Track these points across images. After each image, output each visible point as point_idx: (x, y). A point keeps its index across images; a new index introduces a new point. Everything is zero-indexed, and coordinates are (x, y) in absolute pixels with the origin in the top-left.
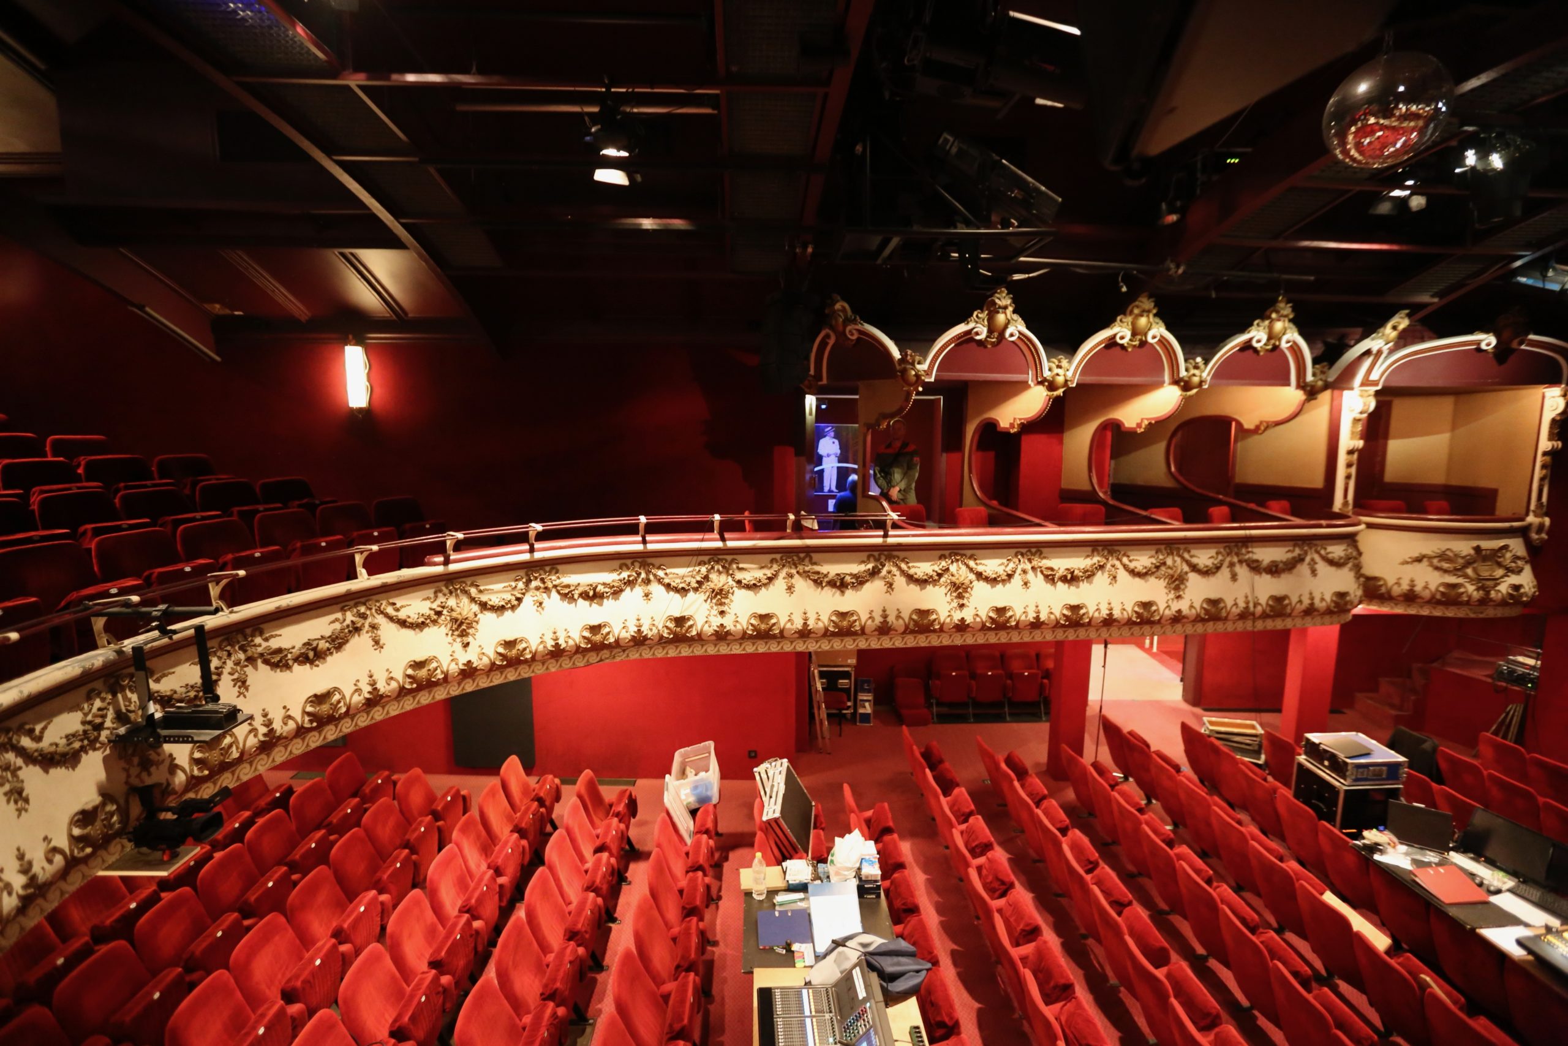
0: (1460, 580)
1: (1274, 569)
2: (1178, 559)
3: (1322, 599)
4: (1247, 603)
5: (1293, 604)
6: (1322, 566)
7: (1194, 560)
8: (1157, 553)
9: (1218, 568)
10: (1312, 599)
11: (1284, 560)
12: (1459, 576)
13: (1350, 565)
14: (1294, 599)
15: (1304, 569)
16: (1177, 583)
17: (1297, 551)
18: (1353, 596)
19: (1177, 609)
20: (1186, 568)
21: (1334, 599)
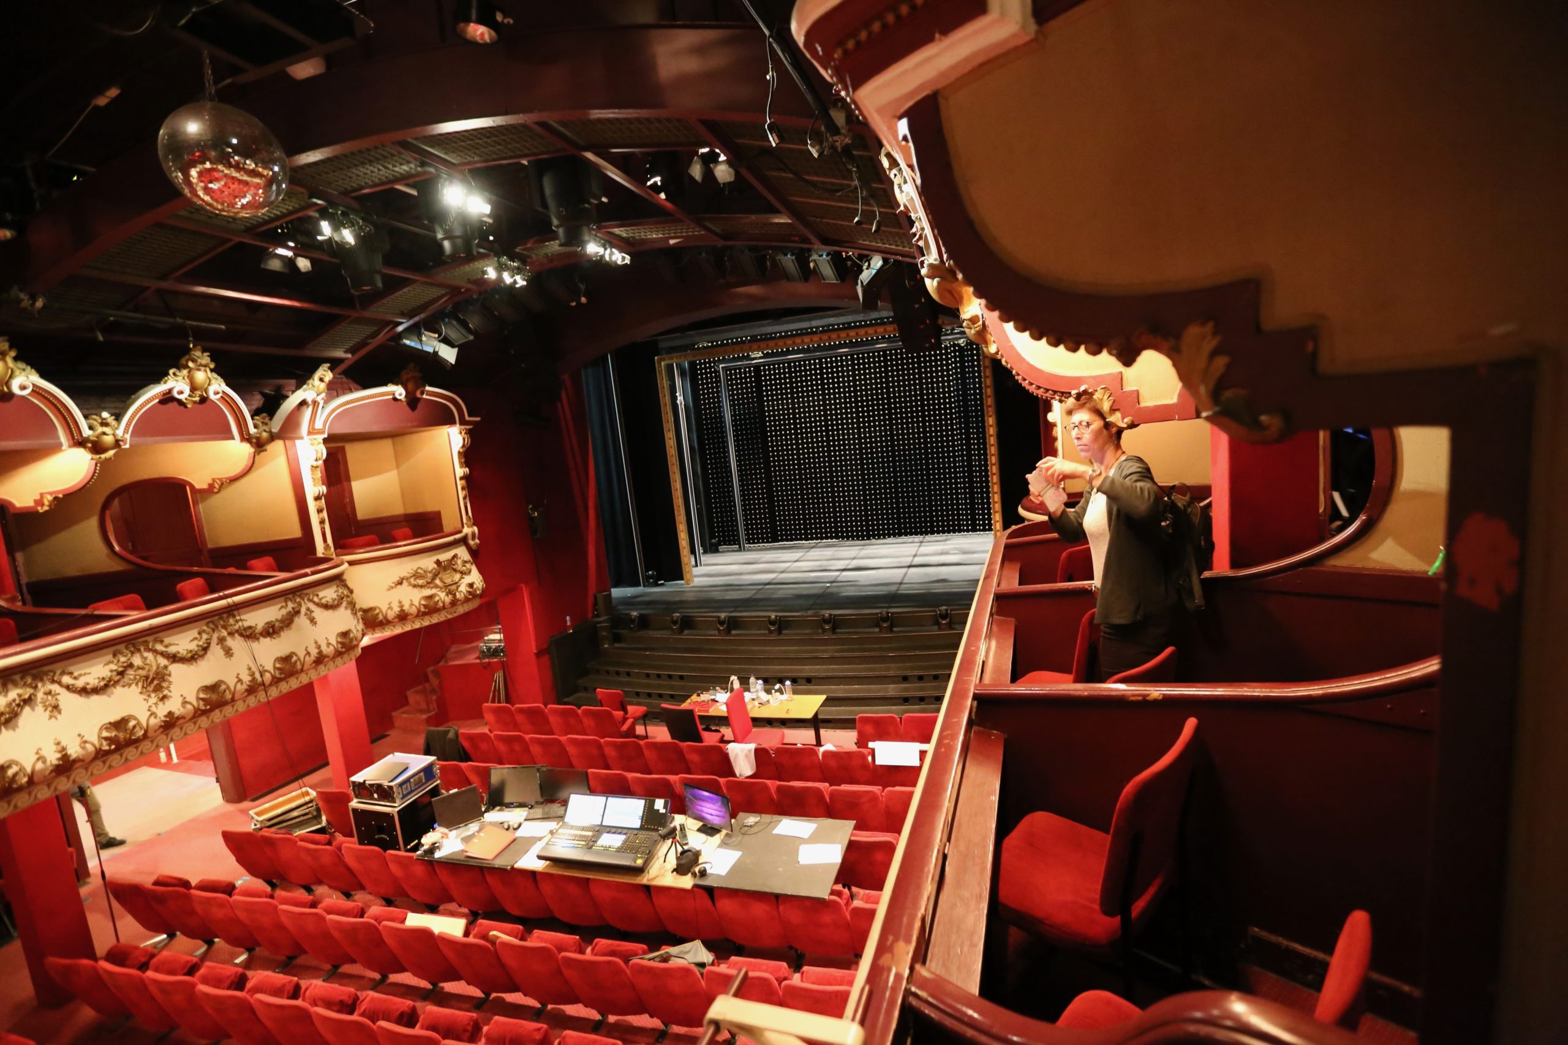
0: (434, 591)
1: (271, 630)
2: (149, 656)
3: (329, 644)
4: (252, 674)
5: (302, 659)
6: (318, 613)
7: (172, 650)
8: (115, 655)
9: (206, 649)
10: (319, 647)
11: (279, 617)
12: (432, 588)
13: (344, 604)
14: (301, 654)
15: (301, 621)
16: (156, 683)
17: (290, 605)
18: (355, 632)
19: (165, 713)
20: (163, 662)
21: (339, 640)
